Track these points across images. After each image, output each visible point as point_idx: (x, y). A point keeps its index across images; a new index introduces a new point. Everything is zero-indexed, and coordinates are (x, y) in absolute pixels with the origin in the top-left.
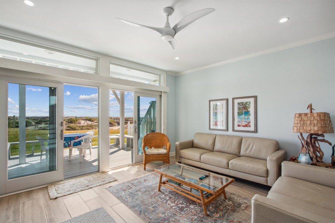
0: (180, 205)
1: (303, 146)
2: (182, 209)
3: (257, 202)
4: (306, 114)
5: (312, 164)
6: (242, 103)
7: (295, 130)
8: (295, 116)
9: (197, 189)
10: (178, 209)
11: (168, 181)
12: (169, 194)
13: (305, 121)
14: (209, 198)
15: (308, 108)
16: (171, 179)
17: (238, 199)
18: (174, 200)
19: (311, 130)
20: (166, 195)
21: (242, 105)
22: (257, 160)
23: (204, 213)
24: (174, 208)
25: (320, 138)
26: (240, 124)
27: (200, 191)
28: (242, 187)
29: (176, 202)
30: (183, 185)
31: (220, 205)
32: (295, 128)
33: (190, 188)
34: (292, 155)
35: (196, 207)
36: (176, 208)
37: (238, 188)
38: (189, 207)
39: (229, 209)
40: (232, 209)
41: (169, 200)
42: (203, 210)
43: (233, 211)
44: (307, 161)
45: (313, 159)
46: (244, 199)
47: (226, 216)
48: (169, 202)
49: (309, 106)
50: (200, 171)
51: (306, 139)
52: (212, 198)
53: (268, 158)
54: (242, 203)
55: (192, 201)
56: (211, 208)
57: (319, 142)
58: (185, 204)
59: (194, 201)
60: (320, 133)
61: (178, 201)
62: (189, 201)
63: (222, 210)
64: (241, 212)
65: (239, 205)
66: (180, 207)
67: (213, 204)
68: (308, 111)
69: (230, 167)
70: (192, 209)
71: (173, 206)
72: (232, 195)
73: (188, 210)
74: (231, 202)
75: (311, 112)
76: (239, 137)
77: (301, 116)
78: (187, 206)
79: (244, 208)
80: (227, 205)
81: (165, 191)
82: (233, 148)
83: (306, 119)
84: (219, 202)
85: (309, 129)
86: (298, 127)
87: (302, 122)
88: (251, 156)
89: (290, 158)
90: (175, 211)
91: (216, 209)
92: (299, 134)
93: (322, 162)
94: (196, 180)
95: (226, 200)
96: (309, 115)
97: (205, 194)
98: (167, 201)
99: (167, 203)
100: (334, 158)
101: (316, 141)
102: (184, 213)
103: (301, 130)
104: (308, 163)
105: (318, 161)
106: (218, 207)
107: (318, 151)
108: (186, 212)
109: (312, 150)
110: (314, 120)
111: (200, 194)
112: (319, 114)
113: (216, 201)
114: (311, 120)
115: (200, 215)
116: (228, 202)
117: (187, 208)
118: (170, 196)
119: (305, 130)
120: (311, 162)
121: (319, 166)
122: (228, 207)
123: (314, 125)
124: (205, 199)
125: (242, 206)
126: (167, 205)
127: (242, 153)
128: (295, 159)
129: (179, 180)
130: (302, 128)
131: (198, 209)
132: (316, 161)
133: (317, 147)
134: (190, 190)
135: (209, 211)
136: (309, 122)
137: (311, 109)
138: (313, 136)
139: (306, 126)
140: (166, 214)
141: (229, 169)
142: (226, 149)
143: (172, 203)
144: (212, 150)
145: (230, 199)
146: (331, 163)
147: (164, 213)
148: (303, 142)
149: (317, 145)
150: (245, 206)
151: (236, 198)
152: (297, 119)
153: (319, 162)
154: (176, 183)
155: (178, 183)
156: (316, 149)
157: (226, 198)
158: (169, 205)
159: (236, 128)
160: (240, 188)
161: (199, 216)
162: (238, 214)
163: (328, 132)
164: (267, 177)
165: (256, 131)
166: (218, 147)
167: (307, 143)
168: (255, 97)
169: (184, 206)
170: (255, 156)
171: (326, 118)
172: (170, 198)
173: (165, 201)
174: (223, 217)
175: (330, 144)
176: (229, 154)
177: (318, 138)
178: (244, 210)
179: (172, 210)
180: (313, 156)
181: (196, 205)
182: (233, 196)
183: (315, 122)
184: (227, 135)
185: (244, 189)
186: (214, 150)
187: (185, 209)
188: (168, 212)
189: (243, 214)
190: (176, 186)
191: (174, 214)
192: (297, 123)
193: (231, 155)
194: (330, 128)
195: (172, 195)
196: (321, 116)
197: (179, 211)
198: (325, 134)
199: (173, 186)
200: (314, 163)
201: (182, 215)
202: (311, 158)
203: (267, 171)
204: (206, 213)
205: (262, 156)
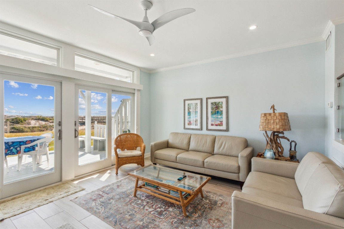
0: (159, 210)
1: (268, 143)
2: (160, 213)
3: (237, 198)
4: (270, 114)
5: (276, 159)
6: (215, 103)
7: (261, 128)
8: (261, 115)
9: (176, 190)
10: (157, 214)
11: (144, 185)
12: (146, 199)
13: (269, 120)
14: (188, 199)
15: (271, 109)
16: (148, 182)
17: (214, 196)
18: (151, 205)
19: (274, 128)
20: (142, 200)
21: (215, 105)
22: (229, 157)
23: (183, 214)
24: (152, 213)
25: (281, 135)
26: (213, 123)
27: (179, 192)
28: (216, 185)
29: (154, 207)
30: (161, 188)
31: (198, 204)
32: (262, 127)
33: (168, 190)
34: (258, 151)
35: (175, 210)
36: (155, 213)
37: (213, 186)
38: (168, 210)
39: (207, 207)
40: (209, 207)
41: (146, 205)
42: (182, 211)
43: (211, 209)
44: (271, 156)
45: (276, 154)
46: (220, 196)
47: (204, 215)
48: (146, 208)
49: (272, 107)
50: (178, 172)
51: (270, 136)
52: (190, 198)
53: (239, 156)
54: (218, 200)
55: (170, 203)
56: (189, 208)
57: (280, 139)
58: (164, 207)
59: (173, 204)
60: (281, 130)
61: (156, 205)
62: (168, 204)
63: (200, 210)
64: (218, 209)
65: (216, 203)
66: (159, 212)
67: (191, 204)
68: (271, 111)
69: (205, 166)
70: (171, 212)
71: (151, 212)
72: (208, 193)
73: (167, 213)
74: (208, 200)
75: (274, 112)
76: (213, 135)
77: (266, 115)
78: (166, 209)
79: (220, 205)
80: (205, 204)
81: (141, 196)
82: (207, 147)
83: (270, 119)
84: (197, 201)
85: (273, 127)
86: (264, 126)
87: (267, 121)
88: (224, 154)
89: (257, 154)
90: (154, 216)
91: (194, 209)
92: (264, 132)
93: (283, 156)
94: (173, 181)
95: (203, 199)
96: (272, 115)
97: (184, 195)
98: (145, 206)
99: (145, 209)
100: (291, 152)
101: (278, 137)
102: (163, 217)
103: (266, 129)
104: (272, 158)
105: (279, 156)
106: (196, 206)
107: (279, 147)
108: (165, 216)
109: (275, 146)
110: (276, 119)
111: (179, 195)
112: (280, 114)
113: (194, 201)
114: (274, 119)
115: (180, 217)
116: (205, 201)
117: (165, 212)
118: (147, 201)
119: (269, 128)
120: (275, 157)
121: (280, 160)
122: (206, 206)
123: (277, 124)
124: (184, 200)
125: (218, 203)
126: (145, 210)
127: (216, 151)
128: (261, 155)
129: (158, 183)
130: (267, 126)
131: (177, 211)
132: (278, 156)
133: (279, 144)
134: (168, 192)
135: (188, 212)
136: (272, 121)
137: (274, 109)
138: (276, 134)
139: (270, 124)
140: (145, 221)
141: (204, 167)
142: (200, 148)
143: (150, 208)
144: (187, 150)
145: (206, 198)
146: (289, 157)
147: (142, 220)
148: (268, 139)
149: (278, 141)
150: (220, 203)
151: (212, 196)
152: (262, 118)
153: (281, 156)
154: (154, 186)
155: (155, 186)
156: (278, 145)
157: (202, 197)
158: (147, 211)
159: (210, 127)
160: (215, 185)
161: (179, 219)
162: (216, 212)
163: (287, 129)
164: (239, 173)
165: (227, 130)
166: (192, 146)
167: (271, 140)
168: (227, 98)
169: (163, 210)
170: (227, 154)
171: (286, 118)
172: (148, 203)
173: (142, 207)
174: (202, 216)
175: (289, 140)
176: (204, 153)
177: (279, 136)
178: (220, 207)
179: (150, 216)
180: (276, 152)
181: (175, 207)
182: (209, 195)
183: (277, 121)
184: (202, 134)
185: (218, 186)
186: (189, 149)
187: (164, 213)
188: (146, 218)
189: (220, 211)
190: (153, 189)
191: (153, 220)
192: (263, 122)
193: (206, 154)
194: (288, 126)
195: (149, 199)
196: (282, 115)
197: (158, 216)
198: (284, 132)
199: (149, 189)
200: (277, 157)
201: (161, 220)
202: (275, 153)
203: (239, 167)
204: (185, 214)
205: (234, 153)
